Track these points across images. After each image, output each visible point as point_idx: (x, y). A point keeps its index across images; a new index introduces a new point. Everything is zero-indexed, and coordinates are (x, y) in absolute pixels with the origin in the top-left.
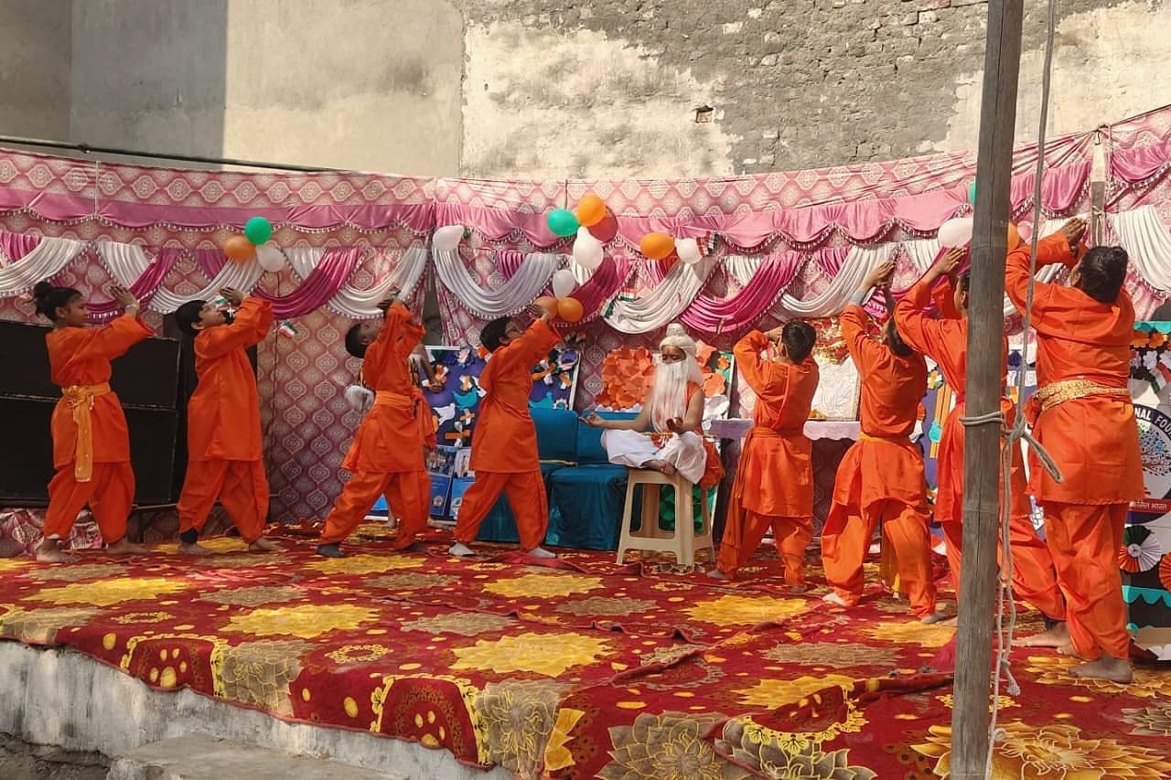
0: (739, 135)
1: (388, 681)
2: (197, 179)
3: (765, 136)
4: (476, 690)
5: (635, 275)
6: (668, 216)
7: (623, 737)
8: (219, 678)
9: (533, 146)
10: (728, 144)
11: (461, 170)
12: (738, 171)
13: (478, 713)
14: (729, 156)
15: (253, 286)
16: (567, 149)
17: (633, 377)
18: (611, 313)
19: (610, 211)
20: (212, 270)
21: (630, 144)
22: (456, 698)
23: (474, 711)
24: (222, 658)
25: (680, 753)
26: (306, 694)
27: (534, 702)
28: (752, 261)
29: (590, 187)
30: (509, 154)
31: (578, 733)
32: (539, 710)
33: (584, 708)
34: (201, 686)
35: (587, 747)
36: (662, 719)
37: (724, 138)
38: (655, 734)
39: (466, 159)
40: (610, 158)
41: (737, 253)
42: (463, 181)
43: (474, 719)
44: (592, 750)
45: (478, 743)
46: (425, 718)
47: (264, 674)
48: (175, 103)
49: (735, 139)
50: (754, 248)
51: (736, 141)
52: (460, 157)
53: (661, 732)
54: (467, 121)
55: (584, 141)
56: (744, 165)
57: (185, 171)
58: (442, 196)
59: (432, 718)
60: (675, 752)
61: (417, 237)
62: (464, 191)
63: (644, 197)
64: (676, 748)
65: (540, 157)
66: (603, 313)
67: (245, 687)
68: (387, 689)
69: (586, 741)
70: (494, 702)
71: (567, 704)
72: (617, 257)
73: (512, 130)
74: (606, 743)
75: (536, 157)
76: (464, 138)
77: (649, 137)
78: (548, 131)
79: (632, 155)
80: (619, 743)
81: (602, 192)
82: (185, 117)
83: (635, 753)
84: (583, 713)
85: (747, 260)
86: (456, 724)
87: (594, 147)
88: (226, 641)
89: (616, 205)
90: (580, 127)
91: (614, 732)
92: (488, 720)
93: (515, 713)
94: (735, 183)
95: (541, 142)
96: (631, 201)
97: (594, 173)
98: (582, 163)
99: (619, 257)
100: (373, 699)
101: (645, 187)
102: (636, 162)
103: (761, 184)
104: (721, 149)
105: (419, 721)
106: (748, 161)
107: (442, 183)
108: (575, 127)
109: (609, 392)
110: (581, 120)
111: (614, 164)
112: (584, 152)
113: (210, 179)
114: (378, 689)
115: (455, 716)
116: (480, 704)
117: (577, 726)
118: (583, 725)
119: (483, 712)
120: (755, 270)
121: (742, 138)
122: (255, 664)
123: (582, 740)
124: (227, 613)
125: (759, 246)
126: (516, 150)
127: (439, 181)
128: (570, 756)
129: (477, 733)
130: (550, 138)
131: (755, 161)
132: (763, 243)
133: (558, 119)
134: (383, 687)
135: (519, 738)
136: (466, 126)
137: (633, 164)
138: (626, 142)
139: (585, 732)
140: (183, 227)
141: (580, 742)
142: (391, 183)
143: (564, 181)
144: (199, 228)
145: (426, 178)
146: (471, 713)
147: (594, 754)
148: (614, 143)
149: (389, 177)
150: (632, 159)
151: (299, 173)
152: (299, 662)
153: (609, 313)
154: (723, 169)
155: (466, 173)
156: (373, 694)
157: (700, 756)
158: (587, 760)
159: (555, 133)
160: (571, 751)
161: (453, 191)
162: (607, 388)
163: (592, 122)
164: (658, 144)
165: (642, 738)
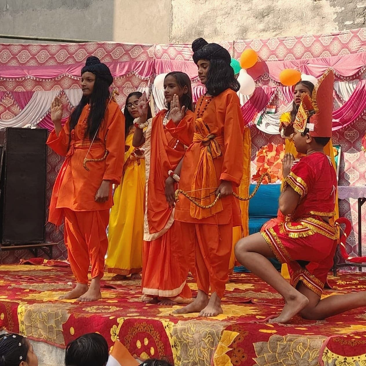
0: (341, 7)
1: (121, 321)
2: (16, 49)
3: (358, 7)
4: (173, 324)
5: (276, 97)
6: (297, 59)
7: (262, 348)
8: (22, 323)
9: (214, 22)
10: (335, 13)
11: (171, 40)
12: (341, 29)
13: (174, 337)
14: (335, 20)
15: (46, 113)
16: (235, 23)
17: (276, 163)
18: (261, 123)
19: (260, 58)
20: (23, 103)
21: (274, 18)
22: (161, 329)
23: (171, 336)
24: (24, 310)
25: (297, 358)
26: (72, 331)
27: (208, 330)
28: (351, 85)
29: (248, 45)
30: (200, 28)
31: (235, 346)
32: (211, 334)
33: (239, 330)
34: (12, 328)
35: (240, 355)
36: (286, 338)
37: (333, 10)
38: (282, 347)
39: (174, 33)
40: (261, 26)
41: (342, 80)
42: (171, 45)
43: (171, 341)
44: (243, 357)
45: (174, 356)
46: (142, 342)
47: (48, 319)
48: (5, 9)
49: (339, 9)
50: (352, 76)
51: (340, 10)
52: (170, 32)
53: (286, 345)
54: (175, 10)
55: (246, 17)
56: (345, 25)
57: (9, 45)
58: (159, 55)
59: (146, 342)
60: (294, 358)
61: (143, 81)
62: (172, 52)
63: (281, 47)
64: (296, 356)
65: (218, 29)
66: (256, 122)
67: (37, 327)
68: (120, 326)
69: (239, 351)
70: (184, 330)
71: (229, 328)
72: (264, 87)
73: (201, 13)
74: (252, 353)
75: (216, 28)
76: (172, 20)
77: (285, 11)
78: (223, 12)
79: (275, 24)
80: (259, 353)
81: (256, 47)
82: (10, 17)
83: (270, 359)
84: (238, 334)
85: (347, 84)
86: (161, 345)
87: (251, 20)
88: (26, 303)
89: (264, 55)
90: (243, 9)
91: (257, 346)
92: (180, 342)
93: (196, 336)
94: (338, 36)
95: (219, 20)
96: (273, 51)
97: (251, 36)
98: (244, 31)
99: (266, 86)
100: (111, 332)
101: (281, 42)
102: (278, 28)
103: (356, 36)
104: (330, 16)
105: (139, 344)
106: (348, 23)
107: (158, 47)
108: (240, 9)
109: (260, 173)
110: (243, 5)
111: (264, 30)
112: (245, 24)
113: (23, 49)
114: (115, 326)
115: (160, 340)
116: (175, 331)
117: (234, 342)
118: (238, 341)
119: (177, 336)
120: (353, 91)
121: (343, 8)
122: (43, 313)
123: (237, 350)
124: (27, 293)
125: (355, 75)
126: (204, 25)
127: (157, 46)
128: (230, 361)
129: (173, 350)
130: (224, 17)
131: (352, 22)
132: (358, 73)
133: (229, 5)
134: (117, 324)
135: (199, 352)
136: (174, 12)
137: (275, 29)
138: (271, 16)
139: (239, 345)
140: (7, 78)
141: (236, 351)
142: (129, 48)
143: (232, 42)
144: (15, 78)
145: (149, 45)
146: (170, 338)
147: (244, 360)
148: (263, 17)
149: (127, 45)
150: (275, 26)
151: (74, 44)
152: (67, 311)
153: (260, 122)
154: (331, 28)
155: (174, 41)
156: (112, 329)
157: (310, 360)
158: (239, 363)
159: (228, 14)
160: (230, 358)
161: (165, 51)
162: (259, 171)
163: (250, 6)
164: (291, 16)
165: (274, 349)
